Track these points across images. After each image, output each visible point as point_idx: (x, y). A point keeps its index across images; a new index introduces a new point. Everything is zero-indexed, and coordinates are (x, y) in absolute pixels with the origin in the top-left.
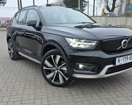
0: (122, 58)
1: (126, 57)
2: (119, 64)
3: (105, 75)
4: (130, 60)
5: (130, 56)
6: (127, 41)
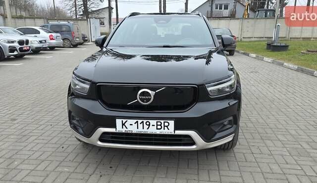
0: (133, 121)
1: (143, 122)
2: (124, 130)
3: (100, 143)
4: (157, 129)
5: (157, 122)
6: (152, 93)
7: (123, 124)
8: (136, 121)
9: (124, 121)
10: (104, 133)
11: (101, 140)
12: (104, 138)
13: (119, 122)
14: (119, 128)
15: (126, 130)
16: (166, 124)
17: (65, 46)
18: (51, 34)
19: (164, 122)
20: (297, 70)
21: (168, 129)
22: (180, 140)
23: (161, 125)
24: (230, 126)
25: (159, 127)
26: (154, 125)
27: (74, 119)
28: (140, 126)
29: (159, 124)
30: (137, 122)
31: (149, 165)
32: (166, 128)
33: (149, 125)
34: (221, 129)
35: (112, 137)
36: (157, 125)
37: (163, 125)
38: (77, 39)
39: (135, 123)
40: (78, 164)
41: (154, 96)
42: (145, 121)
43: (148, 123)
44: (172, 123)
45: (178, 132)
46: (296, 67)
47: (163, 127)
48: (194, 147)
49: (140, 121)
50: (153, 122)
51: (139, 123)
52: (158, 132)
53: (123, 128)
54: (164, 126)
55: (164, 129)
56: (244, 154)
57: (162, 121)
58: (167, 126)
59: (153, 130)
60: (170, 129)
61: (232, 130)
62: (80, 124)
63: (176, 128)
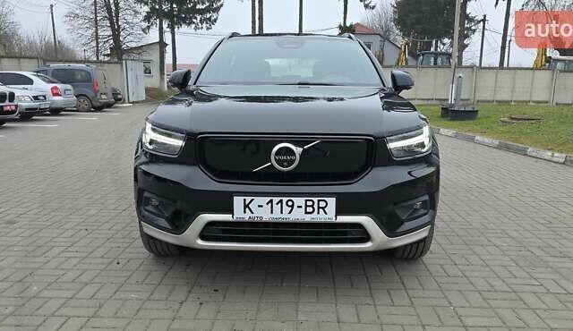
1: (281, 201)
2: (247, 217)
3: (200, 242)
4: (306, 213)
5: (306, 201)
6: (298, 150)
7: (246, 206)
8: (269, 199)
9: (248, 199)
10: (211, 224)
11: (203, 236)
12: (209, 232)
13: (238, 202)
14: (239, 213)
15: (252, 215)
16: (322, 204)
17: (80, 108)
18: (54, 85)
19: (319, 201)
20: (499, 147)
21: (326, 213)
22: (345, 233)
23: (312, 206)
24: (426, 211)
25: (309, 209)
26: (301, 207)
27: (148, 204)
28: (277, 208)
29: (309, 203)
30: (271, 201)
31: (284, 284)
32: (321, 210)
33: (292, 206)
34: (411, 214)
35: (224, 231)
36: (306, 206)
37: (316, 206)
38: (103, 97)
39: (267, 204)
40: (153, 287)
41: (301, 156)
42: (285, 199)
43: (290, 203)
44: (332, 201)
45: (343, 219)
46: (497, 142)
47: (316, 210)
48: (367, 246)
49: (276, 200)
50: (299, 201)
51: (274, 203)
52: (308, 218)
53: (245, 212)
54: (319, 208)
55: (318, 213)
56: (441, 265)
57: (315, 200)
58: (323, 208)
59: (299, 215)
60: (328, 212)
61: (426, 218)
62: (160, 211)
63: (339, 212)
